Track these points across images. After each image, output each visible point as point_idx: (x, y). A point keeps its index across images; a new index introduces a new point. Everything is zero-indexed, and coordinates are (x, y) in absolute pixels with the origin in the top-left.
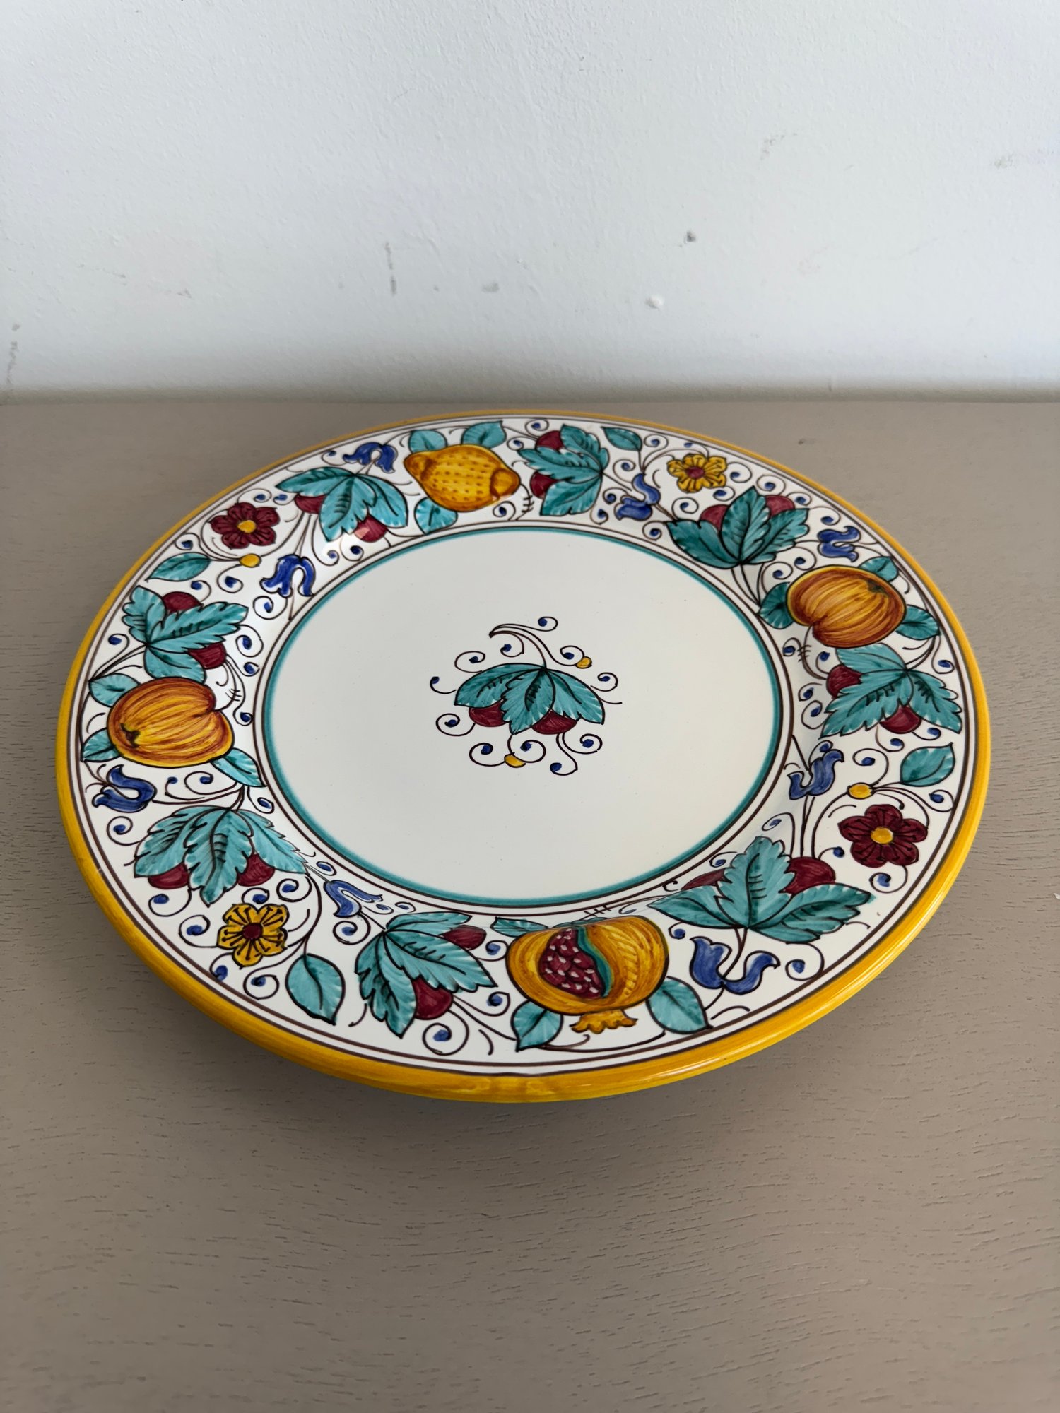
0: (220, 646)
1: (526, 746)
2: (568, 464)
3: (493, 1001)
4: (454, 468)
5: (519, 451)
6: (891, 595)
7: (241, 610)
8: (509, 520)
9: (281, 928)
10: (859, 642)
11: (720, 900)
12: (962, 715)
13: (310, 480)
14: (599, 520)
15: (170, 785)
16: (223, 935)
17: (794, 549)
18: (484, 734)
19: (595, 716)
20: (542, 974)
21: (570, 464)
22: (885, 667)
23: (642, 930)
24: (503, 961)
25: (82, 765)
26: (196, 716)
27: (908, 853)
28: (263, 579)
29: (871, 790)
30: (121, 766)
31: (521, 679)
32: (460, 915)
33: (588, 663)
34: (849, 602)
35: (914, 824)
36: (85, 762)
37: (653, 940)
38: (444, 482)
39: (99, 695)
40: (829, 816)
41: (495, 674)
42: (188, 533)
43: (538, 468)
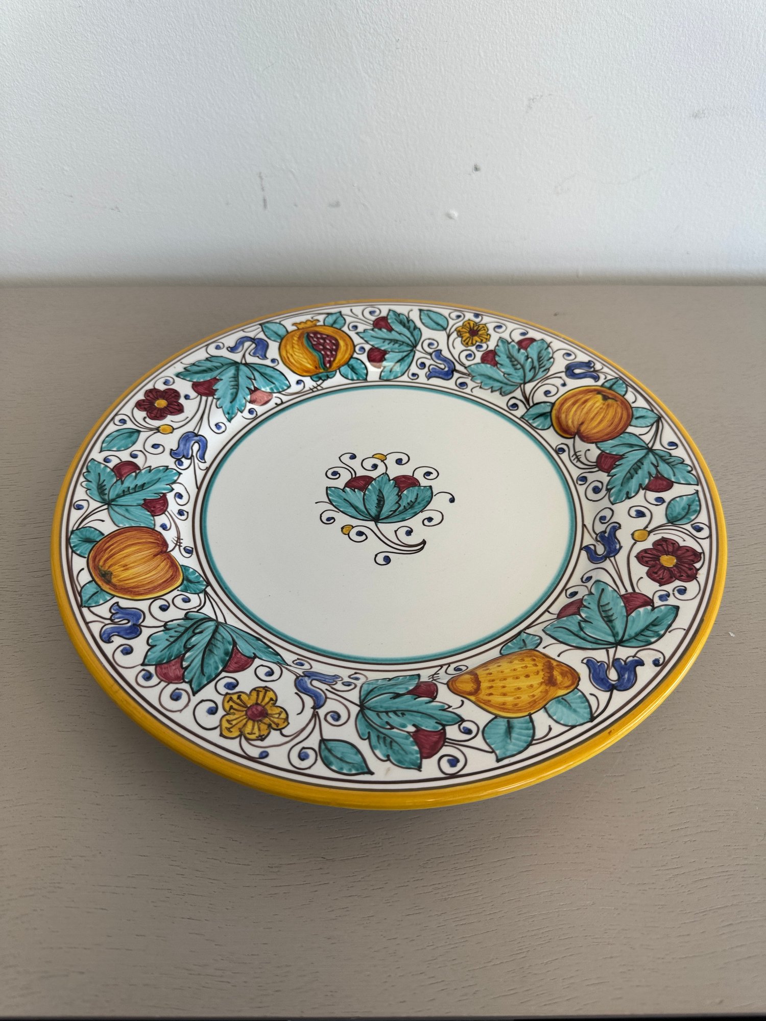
0: (608, 471)
1: (375, 467)
2: (403, 713)
3: (356, 327)
4: (523, 683)
5: (463, 720)
6: (96, 568)
7: (615, 500)
8: (449, 664)
9: (462, 337)
10: (136, 530)
11: (253, 378)
12: (84, 470)
13: (653, 624)
16: (485, 328)
17: (167, 620)
18: (405, 470)
19: (333, 492)
20: (336, 340)
21: (399, 713)
22: (124, 508)
24: (356, 343)
26: (582, 423)
27: (150, 394)
28: (620, 527)
29: (160, 429)
30: (596, 382)
31: (391, 511)
32: (385, 378)
33: (344, 530)
34: (131, 565)
35: (141, 408)
36: (616, 378)
37: (286, 358)
38: (526, 667)
40: (188, 417)
41: (411, 511)
42: (707, 538)
43: (434, 704)
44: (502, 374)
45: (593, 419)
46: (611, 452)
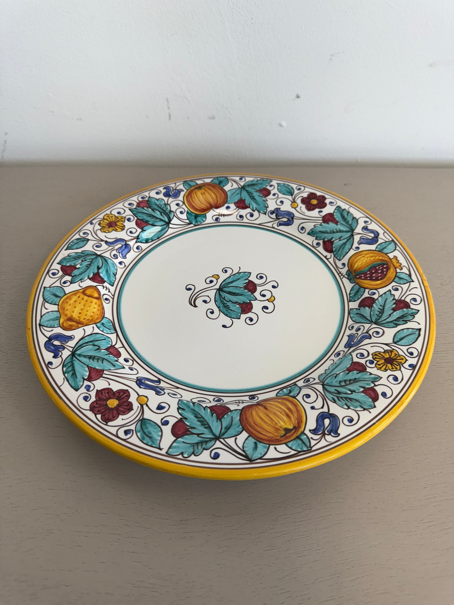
1: (264, 296)
3: (397, 290)
4: (77, 310)
5: (71, 283)
6: (204, 185)
7: (182, 402)
9: (384, 352)
10: (225, 197)
11: (341, 239)
12: (265, 179)
13: (74, 374)
14: (123, 265)
15: (316, 408)
16: (394, 369)
17: (171, 205)
18: (257, 309)
19: (247, 275)
20: (381, 279)
21: (88, 266)
22: (239, 193)
23: (356, 257)
24: (379, 290)
25: (313, 449)
26: (265, 408)
27: (321, 197)
28: (157, 394)
29: (295, 203)
30: (310, 430)
32: (351, 312)
33: (216, 276)
34: (204, 196)
35: (310, 195)
36: (311, 448)
37: (361, 254)
39: (261, 454)
40: (305, 213)
41: (221, 306)
42: (117, 434)
43: (87, 278)
44: (337, 373)
45: (268, 415)
46: (228, 415)
